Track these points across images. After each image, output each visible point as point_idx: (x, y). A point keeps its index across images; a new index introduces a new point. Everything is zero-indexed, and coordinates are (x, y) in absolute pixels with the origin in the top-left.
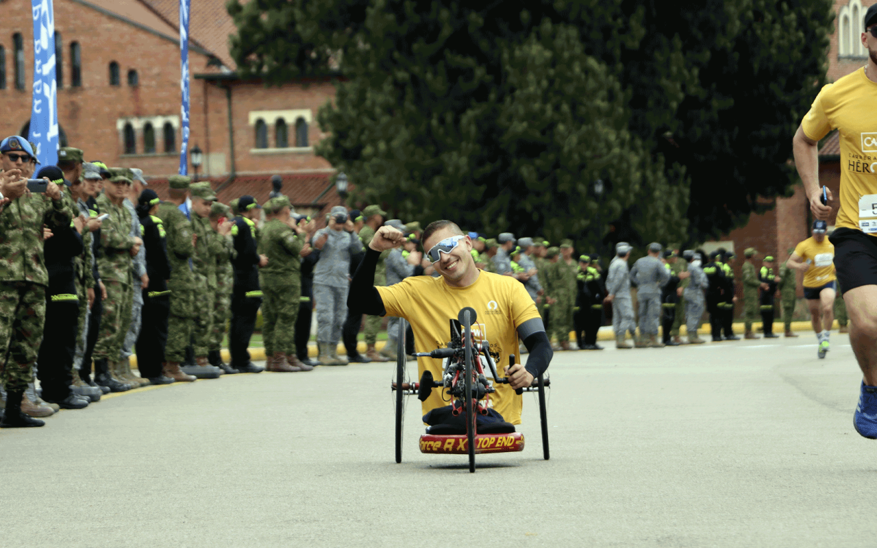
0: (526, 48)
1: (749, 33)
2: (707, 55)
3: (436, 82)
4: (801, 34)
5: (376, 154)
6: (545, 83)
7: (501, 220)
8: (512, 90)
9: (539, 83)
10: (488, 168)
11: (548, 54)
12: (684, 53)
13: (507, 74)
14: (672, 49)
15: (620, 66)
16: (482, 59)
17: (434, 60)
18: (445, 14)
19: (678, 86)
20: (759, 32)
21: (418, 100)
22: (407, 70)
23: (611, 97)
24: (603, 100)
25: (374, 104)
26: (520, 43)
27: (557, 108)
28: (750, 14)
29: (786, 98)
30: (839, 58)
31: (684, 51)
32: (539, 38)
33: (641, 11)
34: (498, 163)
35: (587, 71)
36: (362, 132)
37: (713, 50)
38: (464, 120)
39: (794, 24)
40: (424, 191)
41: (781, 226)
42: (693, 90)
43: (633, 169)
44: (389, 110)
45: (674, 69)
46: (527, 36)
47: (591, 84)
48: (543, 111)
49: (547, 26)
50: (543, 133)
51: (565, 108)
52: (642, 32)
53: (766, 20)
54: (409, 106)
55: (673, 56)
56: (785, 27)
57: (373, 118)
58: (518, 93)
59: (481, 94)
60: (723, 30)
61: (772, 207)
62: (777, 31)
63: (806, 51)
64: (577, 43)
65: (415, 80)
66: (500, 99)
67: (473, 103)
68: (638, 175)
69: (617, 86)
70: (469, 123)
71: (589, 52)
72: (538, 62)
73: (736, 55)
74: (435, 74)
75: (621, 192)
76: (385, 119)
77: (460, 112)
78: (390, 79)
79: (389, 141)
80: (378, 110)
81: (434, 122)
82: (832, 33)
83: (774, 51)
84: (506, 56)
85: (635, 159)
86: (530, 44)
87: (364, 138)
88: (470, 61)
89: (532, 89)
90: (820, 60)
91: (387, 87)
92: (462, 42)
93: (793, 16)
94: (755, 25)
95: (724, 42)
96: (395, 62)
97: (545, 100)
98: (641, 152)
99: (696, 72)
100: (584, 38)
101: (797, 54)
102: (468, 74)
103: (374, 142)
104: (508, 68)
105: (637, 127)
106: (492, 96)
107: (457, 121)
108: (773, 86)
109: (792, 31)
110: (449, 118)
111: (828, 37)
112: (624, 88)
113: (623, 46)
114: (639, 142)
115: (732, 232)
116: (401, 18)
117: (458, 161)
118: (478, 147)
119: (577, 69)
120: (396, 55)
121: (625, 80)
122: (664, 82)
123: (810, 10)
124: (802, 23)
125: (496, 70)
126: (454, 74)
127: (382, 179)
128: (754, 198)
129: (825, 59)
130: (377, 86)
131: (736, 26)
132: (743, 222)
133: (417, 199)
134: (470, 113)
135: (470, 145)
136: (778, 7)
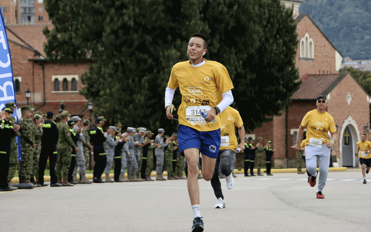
0: (169, 51)
1: (263, 47)
2: (246, 55)
3: (131, 64)
4: (284, 48)
5: (105, 94)
7: (157, 123)
8: (164, 69)
10: (152, 101)
11: (179, 54)
12: (236, 55)
13: (161, 62)
14: (231, 53)
16: (151, 55)
17: (131, 55)
18: (136, 36)
19: (233, 68)
20: (267, 47)
21: (124, 72)
22: (119, 59)
25: (105, 73)
26: (167, 49)
28: (264, 39)
29: (278, 75)
30: (300, 59)
31: (236, 54)
32: (175, 47)
33: (218, 37)
34: (157, 99)
36: (100, 85)
37: (248, 54)
38: (143, 81)
39: (282, 44)
40: (125, 110)
41: (275, 128)
42: (239, 70)
44: (111, 76)
45: (232, 61)
46: (170, 46)
49: (179, 42)
52: (218, 46)
53: (270, 42)
54: (120, 74)
55: (231, 56)
56: (278, 45)
57: (104, 79)
58: (166, 70)
59: (150, 70)
60: (252, 45)
61: (272, 120)
62: (274, 48)
63: (286, 55)
65: (122, 63)
66: (158, 72)
67: (147, 74)
70: (145, 82)
72: (174, 57)
73: (257, 56)
74: (131, 61)
76: (109, 80)
77: (141, 77)
78: (112, 63)
79: (111, 89)
80: (106, 76)
81: (130, 81)
82: (297, 48)
83: (273, 55)
84: (161, 54)
86: (171, 50)
87: (100, 87)
88: (146, 56)
90: (292, 59)
91: (111, 66)
92: (142, 48)
93: (281, 41)
94: (266, 44)
95: (252, 51)
96: (114, 55)
99: (241, 62)
101: (282, 56)
102: (145, 61)
103: (104, 89)
104: (162, 59)
106: (155, 71)
107: (140, 81)
108: (273, 70)
109: (281, 47)
110: (137, 80)
111: (295, 50)
115: (255, 130)
116: (117, 37)
117: (140, 98)
118: (148, 92)
120: (115, 52)
123: (288, 38)
124: (285, 44)
125: (157, 60)
126: (139, 61)
127: (108, 105)
128: (264, 116)
129: (294, 59)
130: (106, 65)
131: (258, 44)
132: (260, 126)
133: (122, 114)
134: (145, 78)
135: (145, 91)
136: (275, 37)
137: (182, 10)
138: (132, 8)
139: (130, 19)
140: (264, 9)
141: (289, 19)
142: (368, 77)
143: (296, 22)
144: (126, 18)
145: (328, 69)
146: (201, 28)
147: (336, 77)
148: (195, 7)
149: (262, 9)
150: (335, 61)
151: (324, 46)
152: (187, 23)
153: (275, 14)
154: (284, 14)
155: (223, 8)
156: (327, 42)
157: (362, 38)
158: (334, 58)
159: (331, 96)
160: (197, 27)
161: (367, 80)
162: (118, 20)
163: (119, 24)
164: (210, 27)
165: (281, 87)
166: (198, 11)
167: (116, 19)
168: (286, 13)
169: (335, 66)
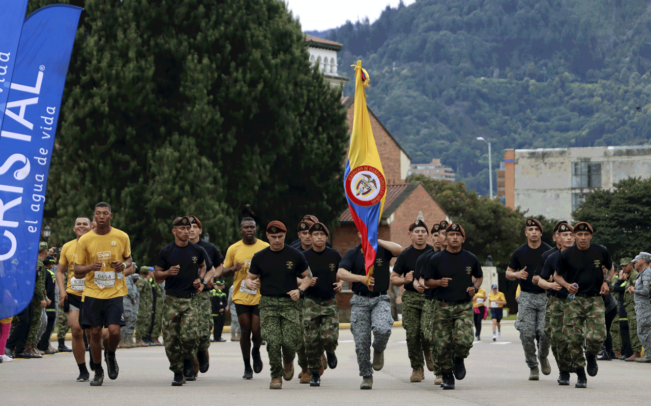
0: (163, 150)
1: (299, 144)
2: (275, 156)
3: (105, 169)
4: (330, 146)
5: (66, 214)
6: (174, 172)
8: (154, 176)
9: (171, 172)
10: (137, 224)
11: (176, 154)
12: (261, 157)
13: (150, 166)
14: (253, 154)
15: (220, 163)
16: (134, 156)
17: (104, 156)
18: (111, 127)
19: (257, 176)
20: (305, 144)
21: (93, 181)
22: (86, 161)
23: (215, 181)
24: (211, 184)
25: (65, 182)
26: (159, 147)
27: (182, 188)
28: (300, 133)
29: (321, 186)
31: (261, 154)
32: (171, 144)
33: (234, 129)
34: (144, 221)
35: (200, 165)
36: (57, 199)
37: (278, 154)
38: (123, 194)
39: (326, 140)
42: (265, 178)
43: (228, 226)
44: (74, 186)
45: (255, 165)
46: (163, 143)
47: (203, 173)
48: (173, 190)
49: (176, 137)
50: (173, 203)
51: (187, 188)
52: (235, 142)
53: (309, 137)
54: (88, 184)
55: (254, 157)
56: (321, 142)
57: (65, 191)
58: (157, 178)
59: (134, 178)
60: (284, 142)
62: (315, 145)
63: (332, 157)
64: (195, 148)
65: (91, 166)
66: (146, 181)
67: (129, 183)
68: (231, 230)
69: (219, 175)
70: (127, 196)
71: (201, 153)
72: (170, 159)
73: (291, 158)
74: (105, 165)
75: (221, 241)
76: (73, 192)
77: (120, 188)
78: (76, 167)
79: (75, 206)
80: (68, 187)
83: (313, 156)
84: (150, 155)
85: (229, 220)
86: (165, 148)
87: (58, 204)
88: (127, 157)
89: (166, 176)
90: (340, 163)
91: (75, 172)
92: (121, 144)
93: (325, 135)
94: (302, 140)
95: (285, 151)
96: (79, 156)
97: (174, 183)
98: (233, 216)
99: (268, 167)
100: (198, 145)
101: (327, 158)
102: (126, 165)
103: (65, 206)
104: (151, 162)
105: (230, 200)
106: (141, 180)
107: (118, 194)
108: (314, 179)
109: (324, 144)
110: (113, 192)
111: (345, 149)
112: (223, 177)
113: (223, 150)
114: (231, 210)
116: (83, 129)
118: (131, 211)
119: (195, 165)
120: (80, 152)
121: (224, 171)
122: (249, 173)
123: (335, 132)
124: (330, 140)
125: (143, 163)
126: (116, 164)
130: (68, 170)
131: (291, 141)
134: (127, 189)
135: (127, 210)
136: (316, 129)
137: (181, 89)
138: (106, 85)
139: (103, 102)
140: (301, 89)
141: (336, 103)
142: (444, 190)
143: (345, 109)
144: (97, 101)
145: (391, 178)
146: (209, 116)
147: (402, 190)
148: (201, 85)
149: (298, 89)
150: (400, 166)
151: (385, 143)
152: (189, 109)
153: (316, 96)
154: (328, 97)
155: (242, 87)
156: (388, 138)
157: (418, 133)
158: (398, 161)
159: (395, 217)
160: (204, 115)
161: (444, 193)
162: (86, 103)
163: (87, 109)
164: (222, 116)
165: (325, 203)
166: (205, 91)
167: (82, 102)
168: (332, 95)
169: (399, 173)
